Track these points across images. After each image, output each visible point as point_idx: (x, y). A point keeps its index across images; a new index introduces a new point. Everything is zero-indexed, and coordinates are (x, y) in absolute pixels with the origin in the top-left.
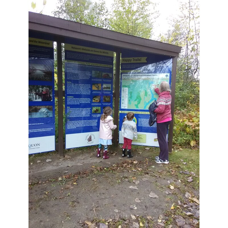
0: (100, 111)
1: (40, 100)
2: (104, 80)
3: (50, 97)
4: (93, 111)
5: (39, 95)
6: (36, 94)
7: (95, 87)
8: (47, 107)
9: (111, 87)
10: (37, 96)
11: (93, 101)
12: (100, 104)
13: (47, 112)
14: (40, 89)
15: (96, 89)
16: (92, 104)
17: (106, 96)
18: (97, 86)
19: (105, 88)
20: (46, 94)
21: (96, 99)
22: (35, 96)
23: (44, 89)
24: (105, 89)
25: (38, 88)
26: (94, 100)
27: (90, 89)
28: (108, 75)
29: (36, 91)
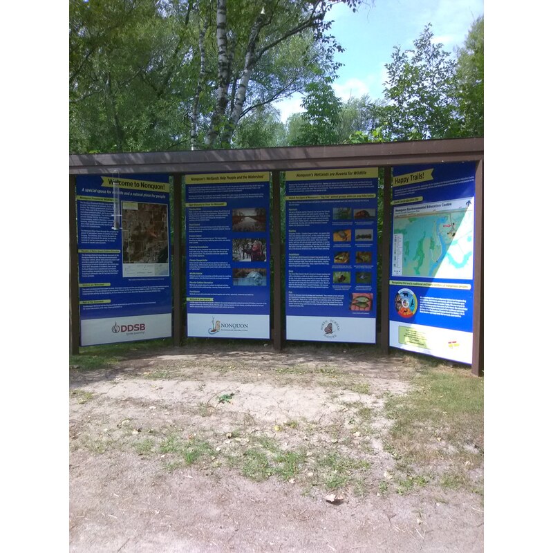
0: (348, 280)
1: (249, 260)
2: (358, 223)
3: (263, 255)
4: (334, 279)
5: (248, 253)
6: (244, 251)
7: (339, 236)
8: (259, 270)
9: (372, 235)
10: (245, 254)
11: (335, 261)
12: (350, 267)
13: (259, 278)
14: (250, 243)
15: (341, 240)
16: (333, 267)
17: (363, 252)
18: (343, 235)
19: (359, 237)
20: (258, 250)
21: (340, 258)
22: (242, 255)
23: (254, 244)
24: (361, 240)
25: (246, 242)
26: (337, 259)
27: (329, 240)
28: (366, 213)
29: (244, 247)
